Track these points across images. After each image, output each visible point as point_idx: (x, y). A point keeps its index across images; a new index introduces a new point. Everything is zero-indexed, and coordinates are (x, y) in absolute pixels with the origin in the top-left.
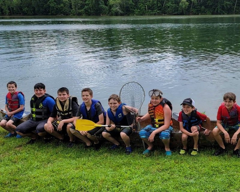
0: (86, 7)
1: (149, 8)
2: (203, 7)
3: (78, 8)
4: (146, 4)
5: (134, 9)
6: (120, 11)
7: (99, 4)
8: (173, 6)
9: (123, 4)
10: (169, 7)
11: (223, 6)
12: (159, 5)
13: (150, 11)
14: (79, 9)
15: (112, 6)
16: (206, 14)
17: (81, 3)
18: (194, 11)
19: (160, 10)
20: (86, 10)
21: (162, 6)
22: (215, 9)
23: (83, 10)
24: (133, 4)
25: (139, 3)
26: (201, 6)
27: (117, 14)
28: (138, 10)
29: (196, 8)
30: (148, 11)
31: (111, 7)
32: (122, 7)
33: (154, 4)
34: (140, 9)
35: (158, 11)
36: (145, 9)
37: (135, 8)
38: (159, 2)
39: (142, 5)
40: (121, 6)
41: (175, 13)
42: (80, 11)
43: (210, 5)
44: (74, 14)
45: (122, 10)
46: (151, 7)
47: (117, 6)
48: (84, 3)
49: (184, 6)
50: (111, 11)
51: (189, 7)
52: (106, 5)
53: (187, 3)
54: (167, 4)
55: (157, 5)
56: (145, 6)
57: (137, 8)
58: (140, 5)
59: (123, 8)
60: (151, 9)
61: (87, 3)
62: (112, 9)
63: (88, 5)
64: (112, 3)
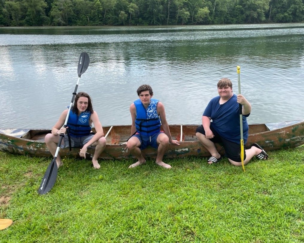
0: (27, 18)
1: (91, 19)
2: (140, 19)
3: (19, 19)
4: (87, 16)
5: (76, 20)
6: (63, 22)
7: (40, 15)
8: (113, 18)
9: (65, 15)
10: (109, 18)
11: (158, 18)
12: (100, 16)
13: (92, 21)
14: (20, 19)
15: (54, 17)
16: (144, 25)
17: (22, 14)
18: (133, 22)
19: (101, 21)
20: (27, 21)
21: (103, 17)
22: (151, 21)
23: (24, 21)
24: (75, 15)
25: (80, 14)
26: (138, 17)
27: (59, 24)
28: (80, 21)
29: (135, 20)
30: (90, 22)
31: (53, 18)
33: (95, 16)
34: (82, 20)
35: (100, 22)
36: (87, 20)
37: (77, 18)
38: (100, 13)
39: (83, 16)
40: (62, 17)
41: (116, 24)
42: (21, 22)
43: (146, 17)
44: (15, 24)
45: (64, 21)
46: (93, 18)
47: (59, 17)
48: (24, 14)
49: (123, 18)
50: (53, 22)
51: (128, 19)
52: (47, 15)
53: (126, 15)
54: (108, 16)
55: (98, 16)
56: (87, 17)
57: (79, 19)
58: (82, 16)
59: (65, 19)
60: (93, 20)
61: (28, 14)
62: (54, 20)
63: (29, 15)
64: (54, 14)
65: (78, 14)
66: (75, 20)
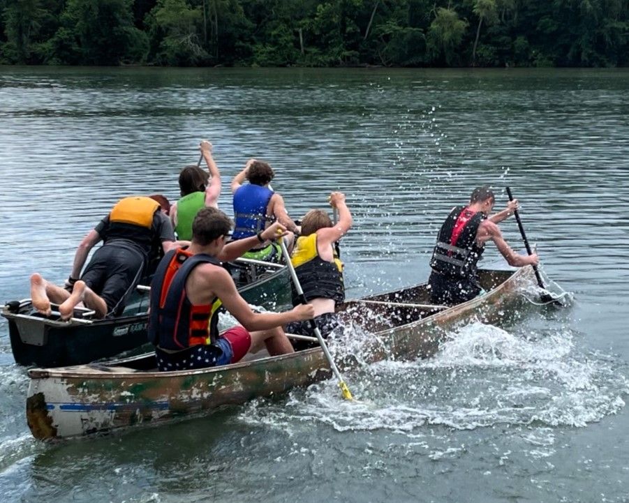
0: (63, 33)
1: (312, 40)
2: (521, 41)
3: (30, 37)
4: (299, 27)
5: (253, 43)
6: (199, 52)
7: (114, 22)
8: (402, 35)
9: (209, 24)
10: (387, 38)
11: (600, 39)
12: (349, 29)
13: (314, 50)
14: (35, 39)
15: (167, 29)
16: (535, 66)
17: (44, 18)
18: (486, 51)
19: (353, 47)
20: (62, 46)
21: (363, 32)
22: (566, 48)
23: (48, 45)
24: (249, 23)
25: (270, 20)
26: (513, 33)
27: (183, 61)
28: (269, 48)
29: (495, 44)
30: (306, 52)
31: (161, 33)
32: (204, 33)
33: (331, 26)
34: (275, 43)
35: (346, 53)
36: (297, 45)
37: (254, 37)
38: (350, 17)
39: (282, 27)
40: (199, 31)
41: (413, 61)
42: (39, 48)
43: (548, 31)
44: (14, 58)
45: (205, 47)
46: (320, 36)
47: (184, 32)
48: (52, 17)
49: (447, 36)
50: (161, 50)
51: (468, 39)
52: (139, 25)
53: (462, 25)
54: (383, 27)
55: (343, 30)
56: (297, 34)
57: (264, 39)
58: (275, 28)
59: (209, 37)
60: (318, 46)
61: (67, 19)
62: (168, 42)
63: (70, 24)
64: (167, 20)
65: (258, 20)
66: (248, 44)
